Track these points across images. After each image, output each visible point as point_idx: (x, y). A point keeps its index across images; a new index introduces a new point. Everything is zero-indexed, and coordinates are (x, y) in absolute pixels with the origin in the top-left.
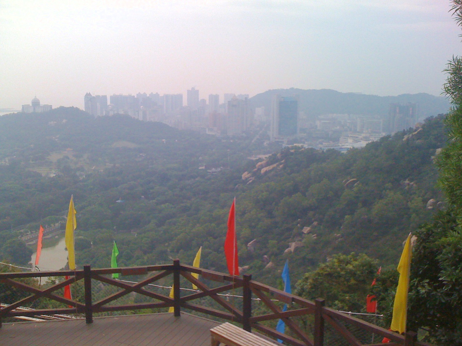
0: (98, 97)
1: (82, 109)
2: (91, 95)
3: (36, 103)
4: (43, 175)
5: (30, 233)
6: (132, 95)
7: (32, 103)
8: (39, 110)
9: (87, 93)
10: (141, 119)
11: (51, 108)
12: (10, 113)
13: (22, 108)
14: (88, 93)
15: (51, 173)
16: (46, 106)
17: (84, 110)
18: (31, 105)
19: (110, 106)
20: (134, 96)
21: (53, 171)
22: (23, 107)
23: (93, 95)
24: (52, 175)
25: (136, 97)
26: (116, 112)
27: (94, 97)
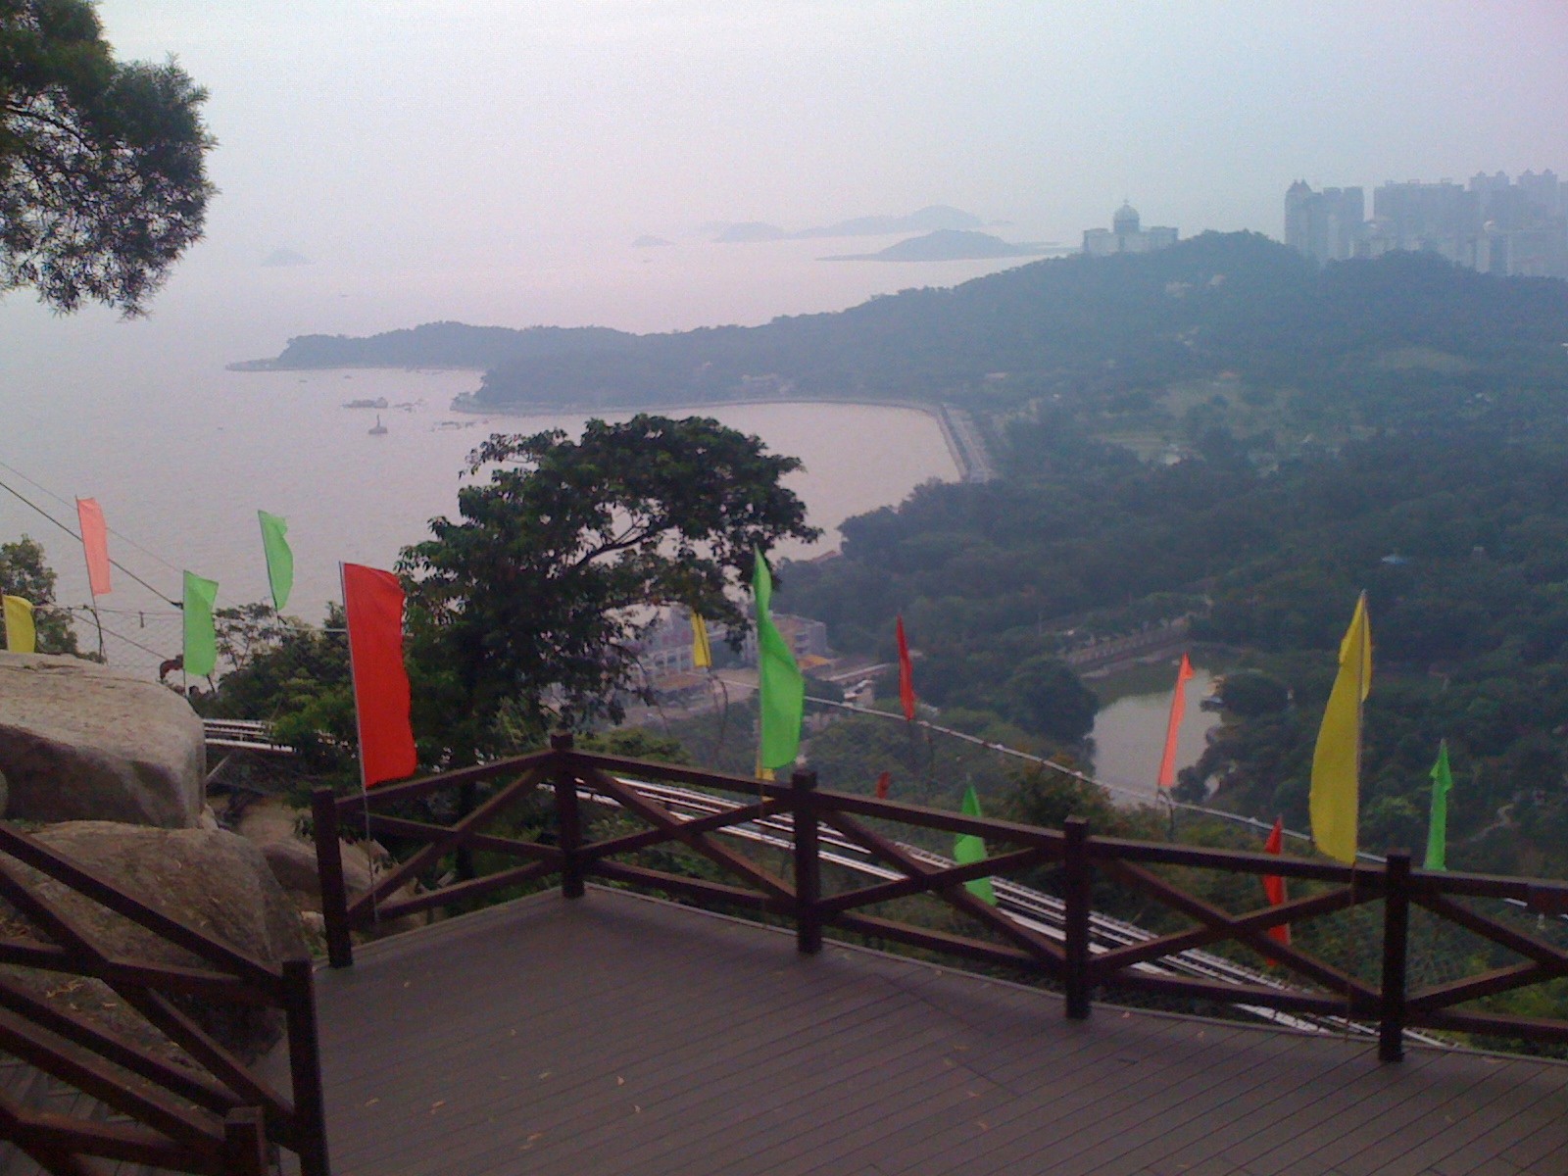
0: (1332, 193)
1: (1275, 239)
2: (1310, 190)
3: (1127, 222)
4: (1143, 458)
5: (1092, 640)
6: (1455, 183)
7: (1115, 222)
8: (1135, 246)
9: (1295, 183)
10: (1483, 267)
11: (1175, 236)
12: (1045, 257)
13: (1082, 241)
14: (1300, 182)
15: (1166, 452)
16: (1157, 232)
17: (1283, 241)
18: (1111, 229)
19: (1373, 226)
20: (1461, 186)
21: (1174, 446)
22: (1086, 238)
23: (1316, 189)
24: (1171, 460)
25: (1467, 188)
26: (1392, 247)
27: (1319, 194)
